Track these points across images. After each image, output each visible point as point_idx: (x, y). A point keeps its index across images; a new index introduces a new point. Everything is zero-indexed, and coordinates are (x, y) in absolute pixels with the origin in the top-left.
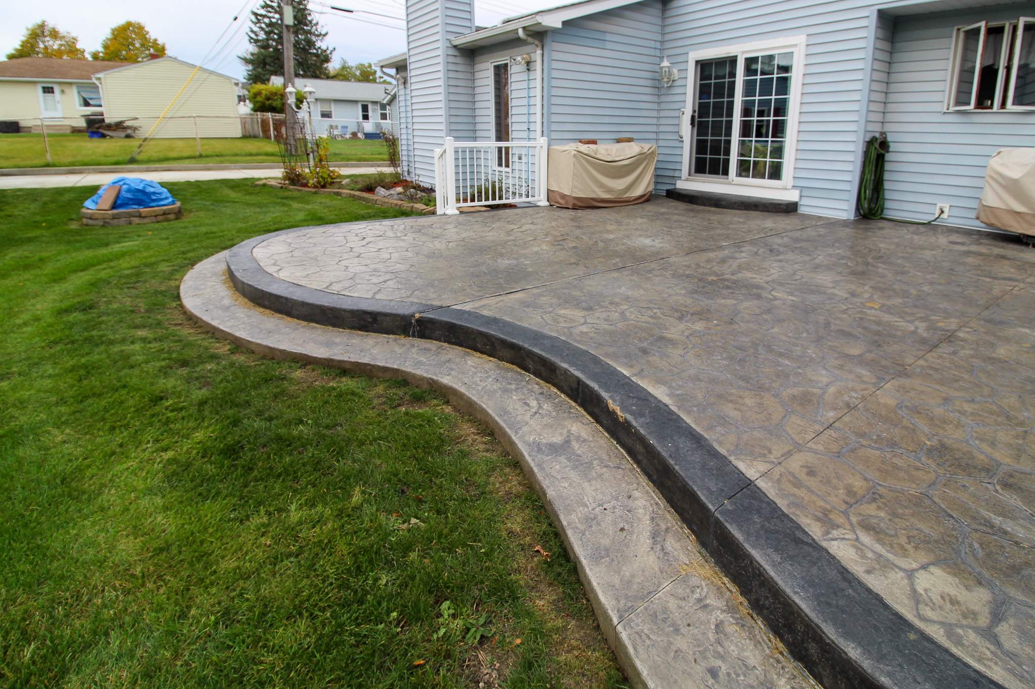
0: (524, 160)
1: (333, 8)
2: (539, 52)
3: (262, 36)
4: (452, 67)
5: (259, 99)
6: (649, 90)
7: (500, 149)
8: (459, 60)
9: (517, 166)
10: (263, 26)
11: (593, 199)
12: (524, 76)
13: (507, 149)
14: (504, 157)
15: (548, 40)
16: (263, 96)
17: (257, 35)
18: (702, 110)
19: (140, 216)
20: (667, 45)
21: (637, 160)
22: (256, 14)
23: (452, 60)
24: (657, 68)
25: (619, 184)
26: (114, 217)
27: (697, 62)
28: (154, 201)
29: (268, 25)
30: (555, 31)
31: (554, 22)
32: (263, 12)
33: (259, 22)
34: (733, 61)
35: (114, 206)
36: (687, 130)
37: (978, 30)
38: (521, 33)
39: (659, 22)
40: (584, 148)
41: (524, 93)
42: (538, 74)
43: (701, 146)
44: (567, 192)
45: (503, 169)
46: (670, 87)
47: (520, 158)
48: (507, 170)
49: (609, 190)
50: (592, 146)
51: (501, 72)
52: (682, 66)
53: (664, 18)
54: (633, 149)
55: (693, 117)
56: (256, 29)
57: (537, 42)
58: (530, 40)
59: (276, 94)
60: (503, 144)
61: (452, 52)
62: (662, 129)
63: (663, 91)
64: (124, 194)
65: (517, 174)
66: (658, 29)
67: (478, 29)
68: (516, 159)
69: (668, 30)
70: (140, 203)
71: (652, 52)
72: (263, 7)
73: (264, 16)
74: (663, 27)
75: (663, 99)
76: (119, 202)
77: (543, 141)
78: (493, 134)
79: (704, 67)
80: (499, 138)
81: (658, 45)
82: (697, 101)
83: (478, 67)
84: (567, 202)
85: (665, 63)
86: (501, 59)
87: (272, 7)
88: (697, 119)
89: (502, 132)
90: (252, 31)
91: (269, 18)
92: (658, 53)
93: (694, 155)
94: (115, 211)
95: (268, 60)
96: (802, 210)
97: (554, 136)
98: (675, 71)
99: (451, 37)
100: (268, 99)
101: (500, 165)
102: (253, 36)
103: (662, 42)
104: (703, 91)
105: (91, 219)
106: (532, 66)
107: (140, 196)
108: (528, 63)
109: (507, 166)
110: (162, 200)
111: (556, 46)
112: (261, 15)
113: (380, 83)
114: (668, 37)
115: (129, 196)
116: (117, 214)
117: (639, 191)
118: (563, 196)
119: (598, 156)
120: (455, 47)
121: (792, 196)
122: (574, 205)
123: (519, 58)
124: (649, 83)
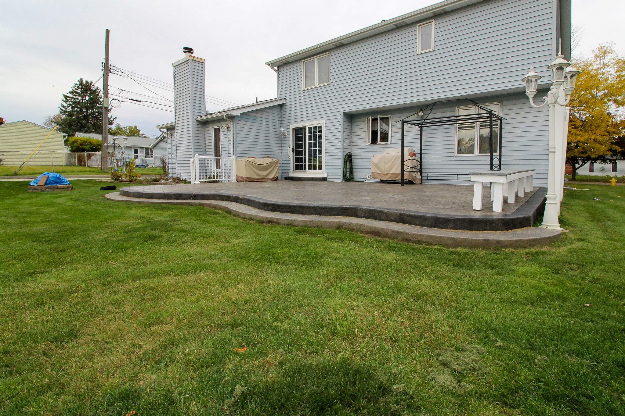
0: (226, 165)
1: (130, 99)
2: (232, 124)
3: (69, 109)
4: (195, 129)
5: (75, 144)
6: (277, 139)
7: (217, 159)
8: (199, 126)
9: (223, 168)
10: (71, 103)
11: (253, 178)
12: (226, 133)
13: (219, 159)
14: (218, 164)
15: (235, 120)
16: (79, 143)
17: (66, 109)
18: (296, 146)
19: (58, 188)
20: (283, 122)
21: (270, 164)
22: (65, 97)
23: (196, 126)
24: (279, 130)
25: (264, 173)
26: (46, 188)
27: (293, 129)
28: (63, 182)
29: (74, 103)
30: (237, 116)
31: (237, 113)
32: (71, 95)
33: (68, 101)
34: (304, 128)
35: (46, 184)
36: (291, 154)
37: (377, 119)
38: (224, 117)
39: (280, 113)
40: (249, 159)
41: (226, 139)
42: (231, 132)
43: (297, 160)
44: (243, 176)
45: (218, 170)
46: (285, 138)
47: (225, 165)
48: (220, 170)
49: (259, 175)
50: (253, 159)
51: (217, 131)
52: (289, 130)
53: (281, 112)
54: (269, 160)
55: (293, 149)
56: (65, 104)
57: (231, 120)
58: (228, 119)
59: (86, 142)
60: (218, 158)
61: (196, 123)
62: (283, 154)
63: (282, 139)
64: (50, 178)
65: (223, 171)
66: (279, 116)
67: (208, 114)
68: (223, 165)
69: (283, 116)
70: (57, 182)
71: (277, 124)
72: (71, 93)
73: (72, 98)
74: (281, 115)
75: (283, 142)
76: (48, 182)
77: (234, 157)
78: (213, 153)
79: (296, 130)
80: (216, 155)
81: (280, 122)
82: (294, 143)
83: (207, 129)
84: (243, 180)
85: (282, 129)
86: (216, 126)
87: (77, 93)
88: (295, 150)
89: (217, 152)
90: (63, 106)
91: (75, 99)
92: (280, 125)
93: (294, 163)
94: (47, 186)
95: (73, 123)
96: (329, 180)
97: (238, 155)
98: (286, 132)
99: (196, 117)
100: (81, 145)
101: (217, 168)
102: (63, 109)
103: (281, 121)
104: (296, 139)
105: (35, 189)
106: (229, 129)
107: (58, 180)
108: (228, 128)
109: (220, 168)
110: (65, 182)
111: (238, 122)
112: (69, 97)
113: (142, 137)
114: (283, 119)
115: (53, 180)
116: (48, 187)
117: (272, 176)
118: (242, 177)
119: (255, 162)
120: (197, 121)
121: (325, 176)
122: (246, 180)
123: (224, 126)
124: (277, 136)
